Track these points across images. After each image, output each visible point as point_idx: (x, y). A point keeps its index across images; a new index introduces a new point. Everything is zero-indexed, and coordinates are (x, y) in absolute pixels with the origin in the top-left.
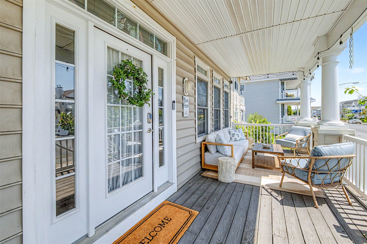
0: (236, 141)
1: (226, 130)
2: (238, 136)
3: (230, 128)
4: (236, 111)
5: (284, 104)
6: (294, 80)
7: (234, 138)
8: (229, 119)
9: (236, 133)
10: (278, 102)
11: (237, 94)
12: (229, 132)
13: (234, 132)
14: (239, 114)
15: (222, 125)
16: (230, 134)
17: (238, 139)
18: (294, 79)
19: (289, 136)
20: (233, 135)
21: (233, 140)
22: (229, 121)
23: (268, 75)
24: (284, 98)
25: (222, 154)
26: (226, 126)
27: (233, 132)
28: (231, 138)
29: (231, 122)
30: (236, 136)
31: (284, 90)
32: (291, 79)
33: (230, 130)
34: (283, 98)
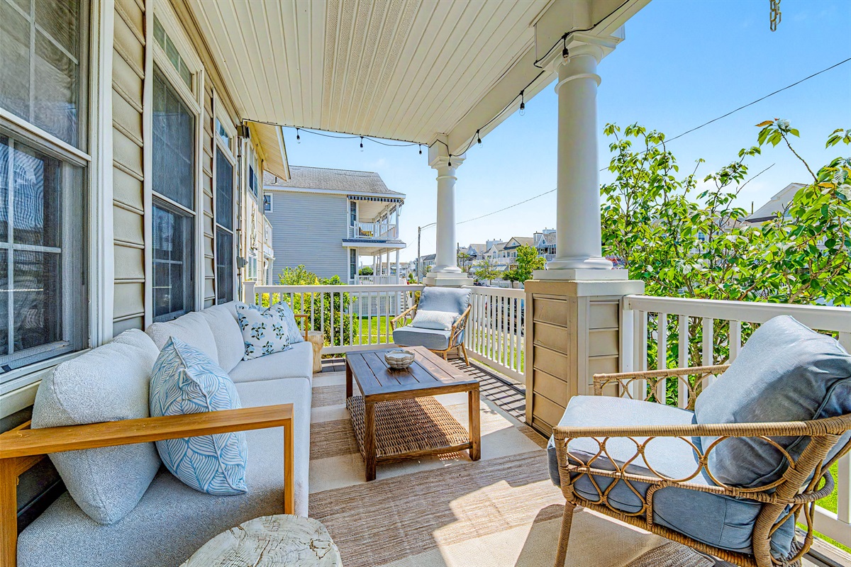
0: (270, 353)
1: (226, 310)
2: (277, 331)
3: (240, 304)
4: (251, 256)
5: (355, 250)
6: (373, 201)
7: (263, 342)
8: (236, 271)
9: (268, 322)
10: (344, 244)
11: (256, 207)
12: (241, 321)
13: (263, 319)
14: (259, 265)
15: (204, 289)
16: (243, 328)
17: (277, 344)
18: (373, 199)
19: (424, 314)
20: (258, 331)
21: (258, 351)
22: (236, 278)
23: (362, 137)
24: (356, 237)
25: (208, 493)
26: (224, 293)
27: (254, 317)
28: (248, 346)
29: (243, 280)
30: (269, 336)
31: (355, 219)
32: (368, 199)
33: (241, 311)
34: (353, 236)
